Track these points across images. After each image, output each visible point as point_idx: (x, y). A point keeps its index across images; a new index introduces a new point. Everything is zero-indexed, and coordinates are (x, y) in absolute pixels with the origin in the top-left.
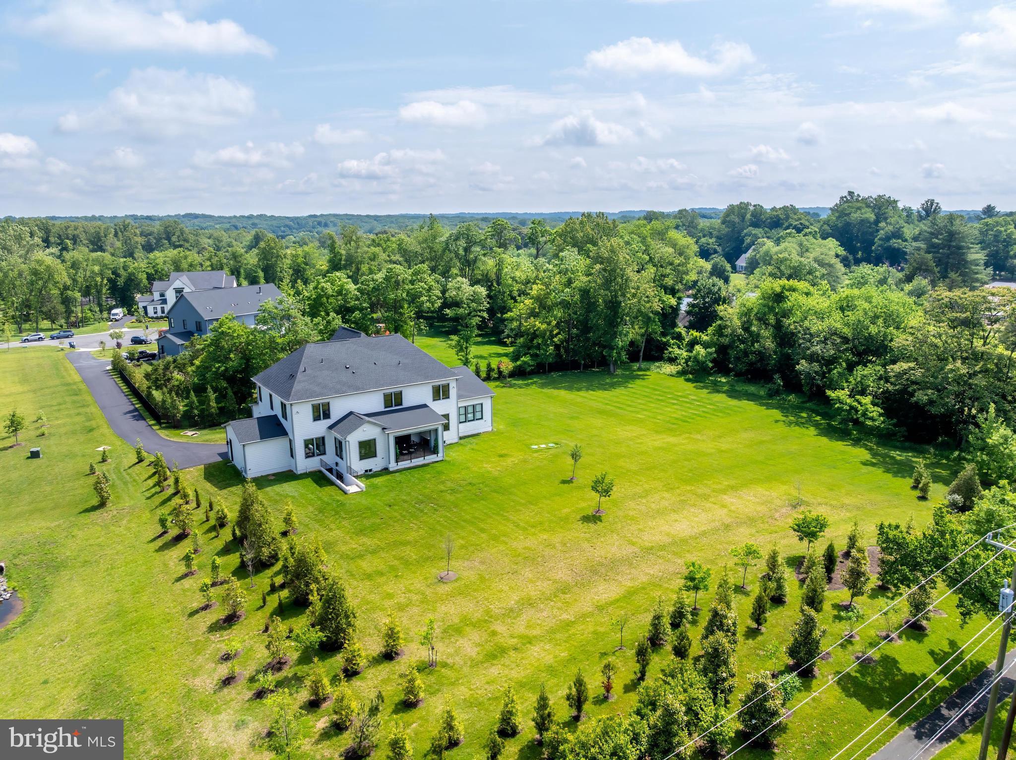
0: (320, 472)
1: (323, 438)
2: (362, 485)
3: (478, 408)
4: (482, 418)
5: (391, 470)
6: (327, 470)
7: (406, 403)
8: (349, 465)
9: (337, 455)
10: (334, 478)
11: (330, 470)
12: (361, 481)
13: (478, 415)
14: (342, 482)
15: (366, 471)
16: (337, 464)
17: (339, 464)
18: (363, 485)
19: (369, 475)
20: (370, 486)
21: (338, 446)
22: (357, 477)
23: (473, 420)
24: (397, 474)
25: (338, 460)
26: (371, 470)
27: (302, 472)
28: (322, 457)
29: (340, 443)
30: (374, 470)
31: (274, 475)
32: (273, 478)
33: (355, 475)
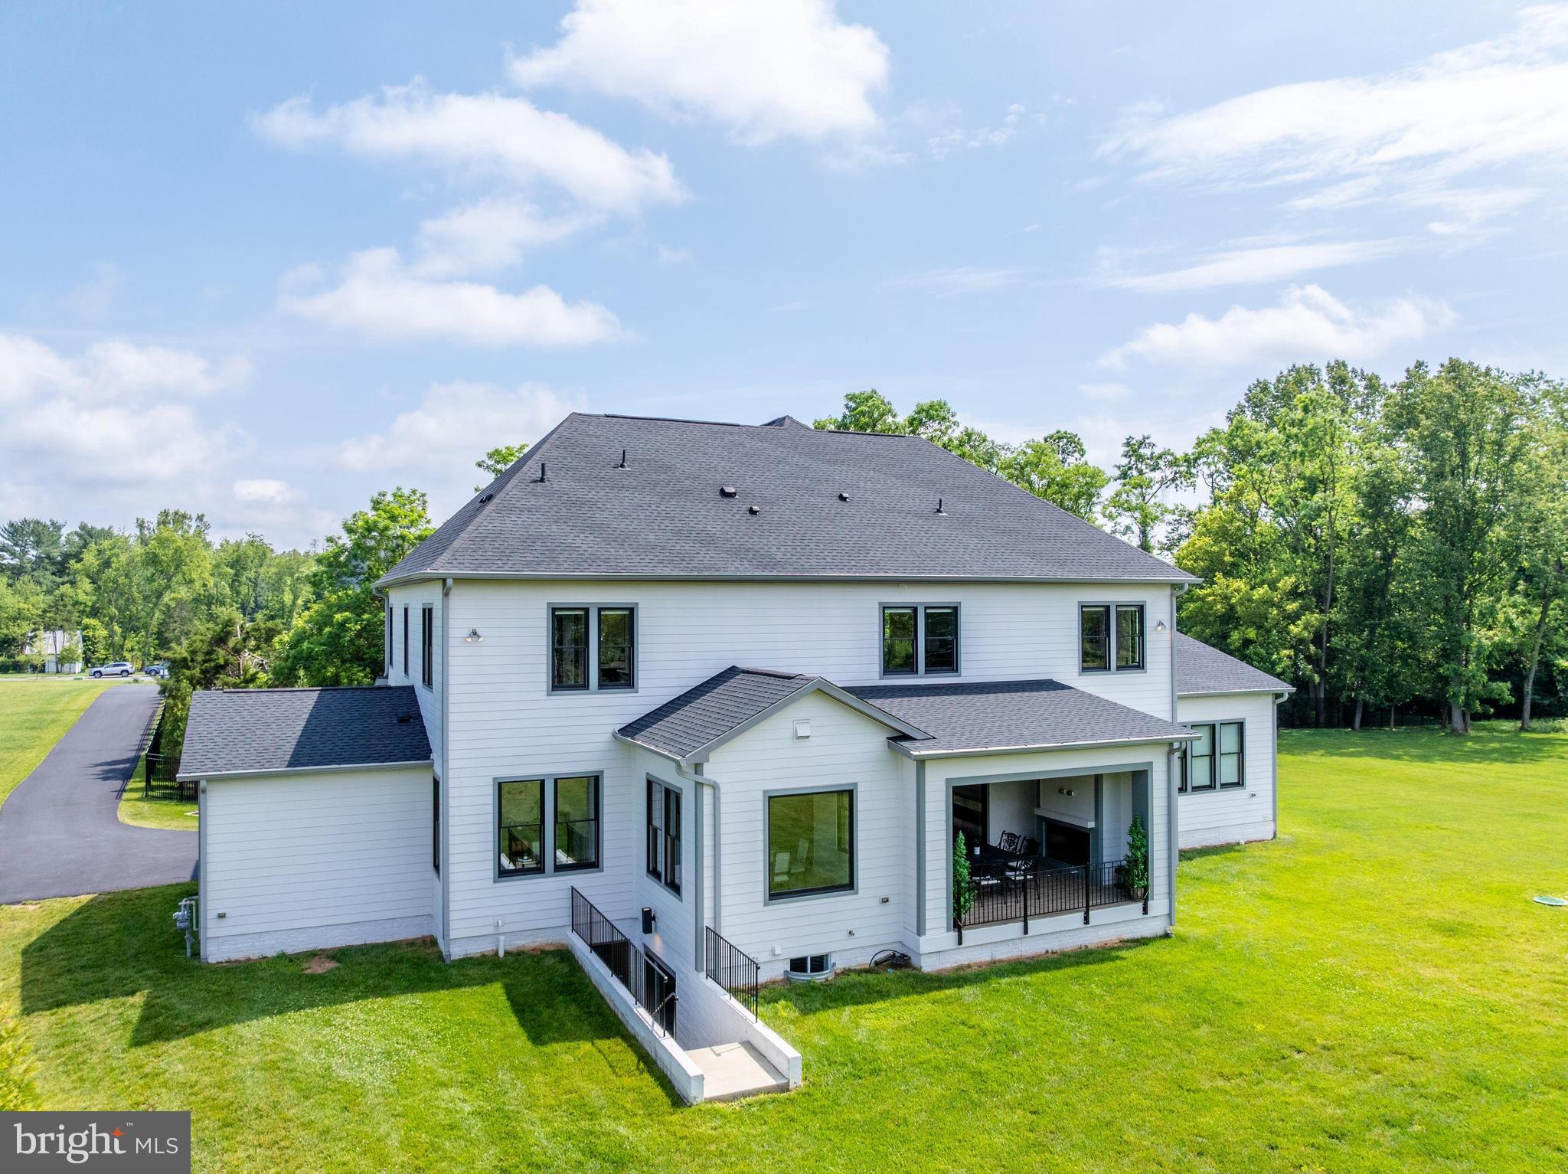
0: (565, 955)
1: (594, 782)
2: (784, 1050)
3: (1228, 741)
4: (1240, 783)
5: (928, 965)
6: (597, 948)
7: (973, 667)
8: (708, 922)
9: (653, 872)
10: (630, 999)
11: (615, 954)
12: (773, 1022)
13: (1227, 770)
14: (669, 1024)
15: (798, 965)
16: (648, 920)
17: (660, 923)
18: (792, 1052)
19: (813, 988)
20: (827, 1058)
21: (659, 821)
22: (752, 994)
23: (1211, 787)
24: (968, 992)
25: (658, 896)
26: (819, 963)
27: (474, 950)
28: (582, 881)
29: (673, 799)
30: (839, 962)
31: (339, 955)
32: (319, 968)
33: (743, 979)
